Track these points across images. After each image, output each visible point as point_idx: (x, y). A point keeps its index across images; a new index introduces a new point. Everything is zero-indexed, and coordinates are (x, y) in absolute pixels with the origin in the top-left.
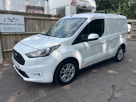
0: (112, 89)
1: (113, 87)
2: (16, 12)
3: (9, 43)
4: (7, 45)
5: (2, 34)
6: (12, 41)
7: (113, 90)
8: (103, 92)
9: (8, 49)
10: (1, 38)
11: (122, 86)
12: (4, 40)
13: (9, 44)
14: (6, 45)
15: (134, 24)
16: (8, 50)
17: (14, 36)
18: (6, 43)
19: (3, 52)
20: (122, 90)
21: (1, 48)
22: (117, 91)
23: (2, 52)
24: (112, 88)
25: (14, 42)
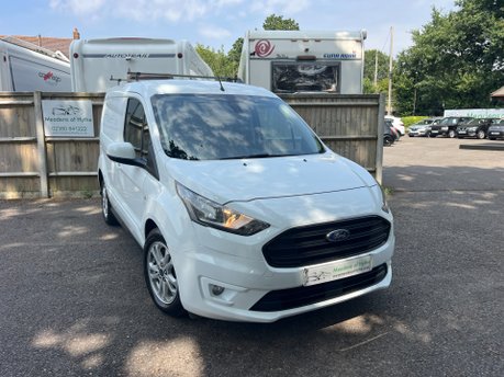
3: (62, 158)
4: (59, 162)
5: (48, 139)
9: (59, 171)
10: (47, 148)
14: (56, 163)
18: (57, 158)
19: (49, 177)
21: (45, 170)
23: (46, 177)
25: (72, 157)
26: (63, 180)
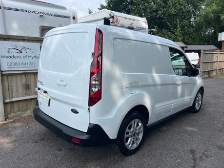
0: (191, 156)
1: (192, 152)
2: (27, 37)
3: (15, 88)
4: (12, 91)
5: (4, 73)
6: (20, 85)
7: (193, 157)
8: (179, 161)
9: (12, 97)
10: (2, 80)
11: (206, 151)
12: (7, 83)
13: (14, 90)
14: (10, 91)
15: (204, 52)
16: (14, 100)
17: (23, 76)
18: (10, 88)
19: (5, 104)
20: (207, 157)
21: (2, 98)
22: (200, 158)
23: (3, 104)
24: (191, 154)
25: (23, 86)
26: (15, 105)
